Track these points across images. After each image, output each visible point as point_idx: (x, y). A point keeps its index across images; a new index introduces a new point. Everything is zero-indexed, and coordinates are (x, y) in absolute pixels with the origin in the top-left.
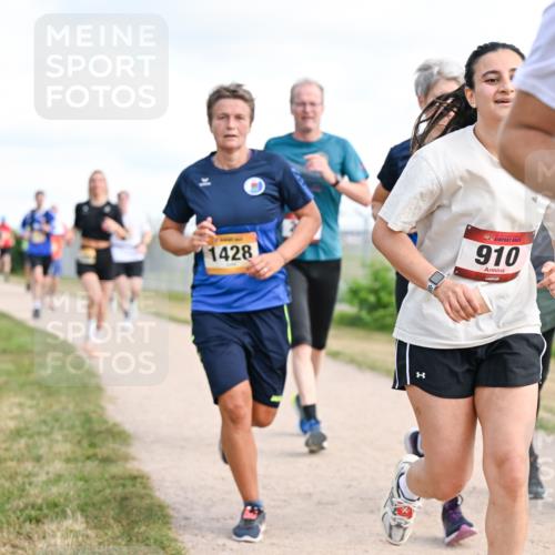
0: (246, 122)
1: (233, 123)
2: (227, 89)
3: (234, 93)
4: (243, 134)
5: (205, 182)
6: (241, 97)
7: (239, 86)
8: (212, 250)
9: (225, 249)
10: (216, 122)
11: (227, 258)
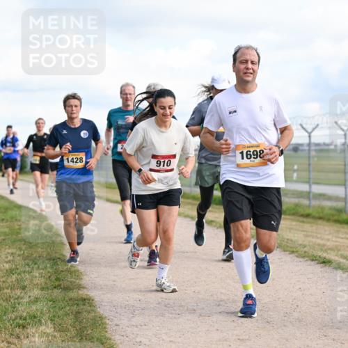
0: (79, 107)
1: (74, 108)
2: (71, 96)
3: (74, 97)
4: (78, 112)
5: (65, 132)
6: (76, 98)
7: (75, 94)
8: (68, 159)
9: (73, 159)
10: (67, 108)
11: (73, 162)
